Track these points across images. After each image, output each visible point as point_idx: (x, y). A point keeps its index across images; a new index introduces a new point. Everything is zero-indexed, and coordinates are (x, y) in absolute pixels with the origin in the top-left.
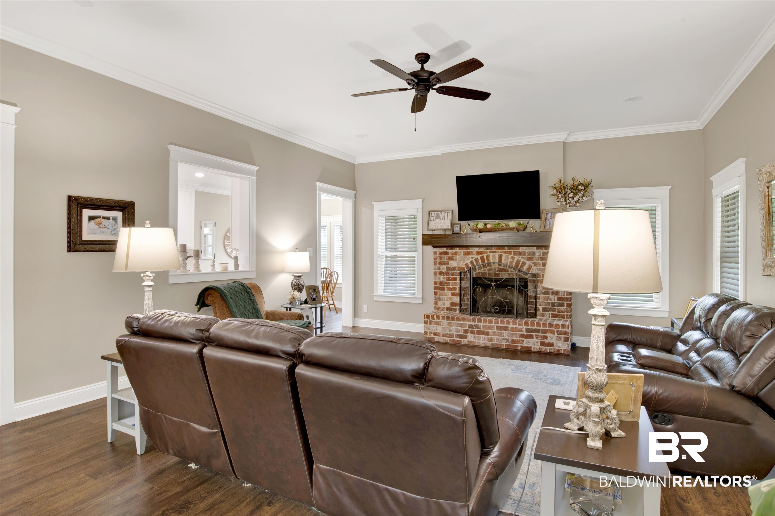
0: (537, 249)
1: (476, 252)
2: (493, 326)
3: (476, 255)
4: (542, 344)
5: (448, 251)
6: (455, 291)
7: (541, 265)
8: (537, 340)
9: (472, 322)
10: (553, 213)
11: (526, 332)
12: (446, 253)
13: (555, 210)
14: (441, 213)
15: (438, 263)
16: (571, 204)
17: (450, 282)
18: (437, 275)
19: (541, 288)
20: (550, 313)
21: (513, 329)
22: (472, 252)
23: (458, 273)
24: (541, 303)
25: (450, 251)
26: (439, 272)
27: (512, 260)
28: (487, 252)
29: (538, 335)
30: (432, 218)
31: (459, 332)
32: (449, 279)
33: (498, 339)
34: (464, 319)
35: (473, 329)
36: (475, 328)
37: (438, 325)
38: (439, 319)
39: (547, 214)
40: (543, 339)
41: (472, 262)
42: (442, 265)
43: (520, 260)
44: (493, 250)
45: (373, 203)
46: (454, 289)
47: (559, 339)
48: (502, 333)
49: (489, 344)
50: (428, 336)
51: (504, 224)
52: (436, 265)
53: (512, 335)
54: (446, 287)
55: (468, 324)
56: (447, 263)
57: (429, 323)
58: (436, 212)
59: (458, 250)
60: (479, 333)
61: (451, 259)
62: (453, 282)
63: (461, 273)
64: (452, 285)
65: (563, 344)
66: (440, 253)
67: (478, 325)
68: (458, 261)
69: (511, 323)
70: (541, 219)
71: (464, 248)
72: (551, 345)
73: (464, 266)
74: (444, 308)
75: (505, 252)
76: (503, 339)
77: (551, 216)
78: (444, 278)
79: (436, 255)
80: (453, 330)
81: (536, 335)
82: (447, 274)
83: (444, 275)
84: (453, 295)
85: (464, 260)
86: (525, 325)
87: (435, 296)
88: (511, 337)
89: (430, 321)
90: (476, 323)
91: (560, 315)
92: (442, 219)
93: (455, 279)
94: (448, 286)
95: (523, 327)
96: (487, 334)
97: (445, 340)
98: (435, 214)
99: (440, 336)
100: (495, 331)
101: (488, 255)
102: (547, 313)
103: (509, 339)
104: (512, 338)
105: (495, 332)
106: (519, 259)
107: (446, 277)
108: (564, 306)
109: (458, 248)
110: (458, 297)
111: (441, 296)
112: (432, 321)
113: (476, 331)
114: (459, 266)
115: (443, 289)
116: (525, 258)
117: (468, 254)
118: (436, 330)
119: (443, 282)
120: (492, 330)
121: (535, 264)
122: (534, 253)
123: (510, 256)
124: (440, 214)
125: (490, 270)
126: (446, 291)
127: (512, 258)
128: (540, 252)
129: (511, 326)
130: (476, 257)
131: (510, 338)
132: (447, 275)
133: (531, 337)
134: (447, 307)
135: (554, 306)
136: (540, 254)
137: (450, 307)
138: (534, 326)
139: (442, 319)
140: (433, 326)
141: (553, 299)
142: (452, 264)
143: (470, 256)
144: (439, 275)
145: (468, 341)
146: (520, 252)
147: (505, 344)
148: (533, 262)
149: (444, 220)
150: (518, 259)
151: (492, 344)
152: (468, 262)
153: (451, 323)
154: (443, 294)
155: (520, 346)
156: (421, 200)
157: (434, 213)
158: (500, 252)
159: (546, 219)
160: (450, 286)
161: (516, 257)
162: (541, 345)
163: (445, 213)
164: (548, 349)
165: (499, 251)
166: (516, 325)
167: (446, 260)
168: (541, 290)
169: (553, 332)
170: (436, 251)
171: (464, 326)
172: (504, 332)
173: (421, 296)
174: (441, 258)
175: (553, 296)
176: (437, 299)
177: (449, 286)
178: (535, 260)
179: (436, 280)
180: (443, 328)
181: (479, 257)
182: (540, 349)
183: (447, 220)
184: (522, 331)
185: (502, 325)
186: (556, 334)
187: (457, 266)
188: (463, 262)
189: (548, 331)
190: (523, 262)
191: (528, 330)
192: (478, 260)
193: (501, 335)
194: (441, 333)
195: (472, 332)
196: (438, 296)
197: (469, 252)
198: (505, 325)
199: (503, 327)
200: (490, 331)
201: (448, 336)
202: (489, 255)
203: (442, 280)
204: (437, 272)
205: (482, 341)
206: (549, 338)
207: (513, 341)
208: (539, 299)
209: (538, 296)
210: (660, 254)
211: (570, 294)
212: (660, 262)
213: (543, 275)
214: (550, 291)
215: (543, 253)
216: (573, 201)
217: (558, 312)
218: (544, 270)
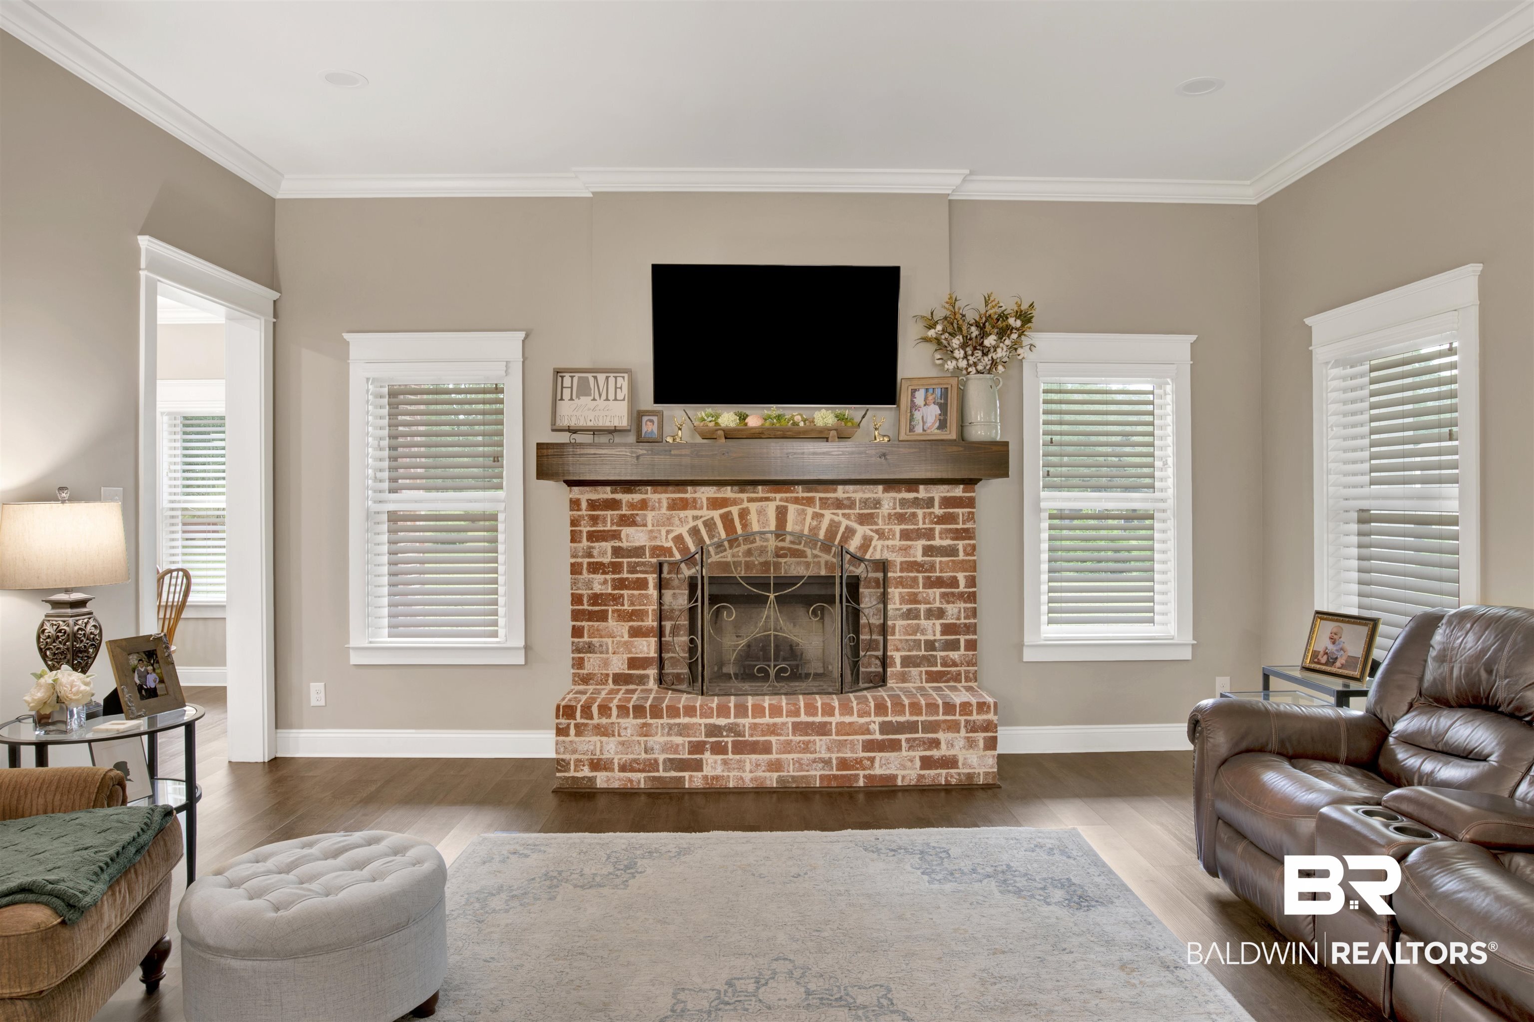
0: (885, 490)
1: (708, 499)
2: (784, 724)
3: (708, 509)
4: (927, 763)
5: (618, 496)
6: (643, 621)
7: (898, 535)
8: (912, 753)
9: (718, 716)
10: (931, 391)
11: (882, 732)
12: (613, 505)
13: (936, 381)
14: (595, 378)
15: (585, 535)
16: (980, 367)
17: (625, 592)
18: (581, 574)
19: (898, 602)
20: (923, 669)
21: (844, 729)
22: (695, 499)
23: (652, 565)
24: (897, 643)
25: (625, 498)
26: (589, 564)
27: (815, 523)
28: (743, 500)
29: (915, 739)
30: (567, 393)
31: (676, 752)
32: (621, 584)
33: (799, 761)
34: (690, 711)
35: (721, 739)
36: (727, 736)
37: (605, 734)
38: (610, 716)
39: (914, 391)
40: (929, 749)
41: (695, 532)
42: (597, 541)
43: (839, 523)
44: (760, 495)
45: (346, 336)
46: (638, 615)
47: (971, 744)
48: (809, 742)
49: (772, 780)
50: (572, 774)
51: (798, 418)
52: (580, 542)
53: (841, 745)
54: (613, 611)
55: (706, 725)
56: (616, 536)
57: (572, 731)
58: (577, 375)
59: (650, 495)
60: (741, 748)
61: (628, 521)
62: (636, 592)
63: (661, 565)
64: (632, 604)
65: (981, 758)
66: (593, 505)
67: (737, 725)
68: (650, 527)
69: (837, 711)
70: (899, 406)
71: (671, 488)
72: (950, 763)
73: (670, 544)
74: (608, 675)
75: (796, 501)
76: (814, 761)
77: (926, 399)
78: (605, 582)
79: (579, 510)
80: (657, 747)
81: (908, 740)
82: (616, 568)
83: (604, 573)
84: (636, 633)
85: (671, 524)
86: (876, 715)
87: (576, 640)
88: (838, 752)
89: (577, 726)
90: (732, 720)
91: (948, 672)
92: (600, 396)
93: (642, 584)
94: (619, 607)
95: (873, 718)
96: (766, 748)
97: (631, 781)
98: (575, 380)
99: (612, 770)
100: (791, 737)
101: (743, 509)
102: (914, 671)
103: (830, 758)
104: (840, 755)
105: (789, 743)
106: (836, 518)
107: (613, 580)
108: (958, 649)
109: (649, 488)
110: (653, 641)
111: (595, 640)
112: (586, 725)
113: (730, 745)
114: (653, 543)
115: (602, 617)
116: (852, 517)
117: (684, 505)
118: (598, 753)
119: (602, 594)
120: (780, 735)
121: (881, 535)
122: (877, 503)
123: (810, 511)
124: (592, 380)
125: (749, 553)
126: (612, 623)
127: (817, 516)
128: (895, 499)
129: (836, 718)
130: (707, 514)
131: (834, 756)
132: (614, 573)
133: (894, 746)
134: (617, 671)
135: (934, 649)
136: (895, 504)
137: (627, 672)
138: (902, 713)
139: (618, 716)
140: (587, 739)
141: (930, 631)
142: (631, 539)
143: (690, 513)
144: (589, 572)
145: (705, 778)
146: (837, 499)
147: (818, 773)
148: (874, 527)
149: (607, 399)
150: (832, 521)
151: (780, 780)
152: (684, 530)
153: (650, 725)
154: (603, 633)
155: (865, 776)
156: (522, 335)
157: (572, 377)
158: (781, 500)
159: (913, 406)
160: (626, 607)
161: (828, 515)
162: (922, 768)
163: (607, 378)
164: (941, 776)
165: (778, 496)
166: (852, 714)
167: (612, 524)
168: (898, 606)
169: (954, 727)
170: (578, 497)
171: (691, 732)
172: (817, 738)
173: (522, 643)
174: (594, 520)
175: (930, 622)
176: (581, 651)
177: (623, 605)
178: (880, 521)
179: (578, 589)
180: (623, 744)
181: (716, 514)
182: (921, 777)
183: (616, 399)
184: (868, 732)
185: (811, 719)
186: (963, 730)
187: (648, 544)
188: (668, 532)
189: (943, 726)
190: (847, 528)
191: (886, 728)
192: (715, 524)
193: (806, 748)
194: (616, 761)
195: (718, 749)
196: (586, 639)
197: (686, 499)
198: (819, 719)
199: (813, 723)
200: (773, 739)
201: (641, 767)
202: (747, 508)
203: (598, 588)
204: (581, 564)
205: (751, 772)
206: (943, 745)
207: (844, 764)
208: (893, 634)
209: (890, 623)
210: (1171, 502)
211: (974, 613)
212: (1171, 523)
213: (902, 563)
214: (923, 607)
215: (903, 503)
216: (987, 360)
217: (944, 664)
218: (906, 549)
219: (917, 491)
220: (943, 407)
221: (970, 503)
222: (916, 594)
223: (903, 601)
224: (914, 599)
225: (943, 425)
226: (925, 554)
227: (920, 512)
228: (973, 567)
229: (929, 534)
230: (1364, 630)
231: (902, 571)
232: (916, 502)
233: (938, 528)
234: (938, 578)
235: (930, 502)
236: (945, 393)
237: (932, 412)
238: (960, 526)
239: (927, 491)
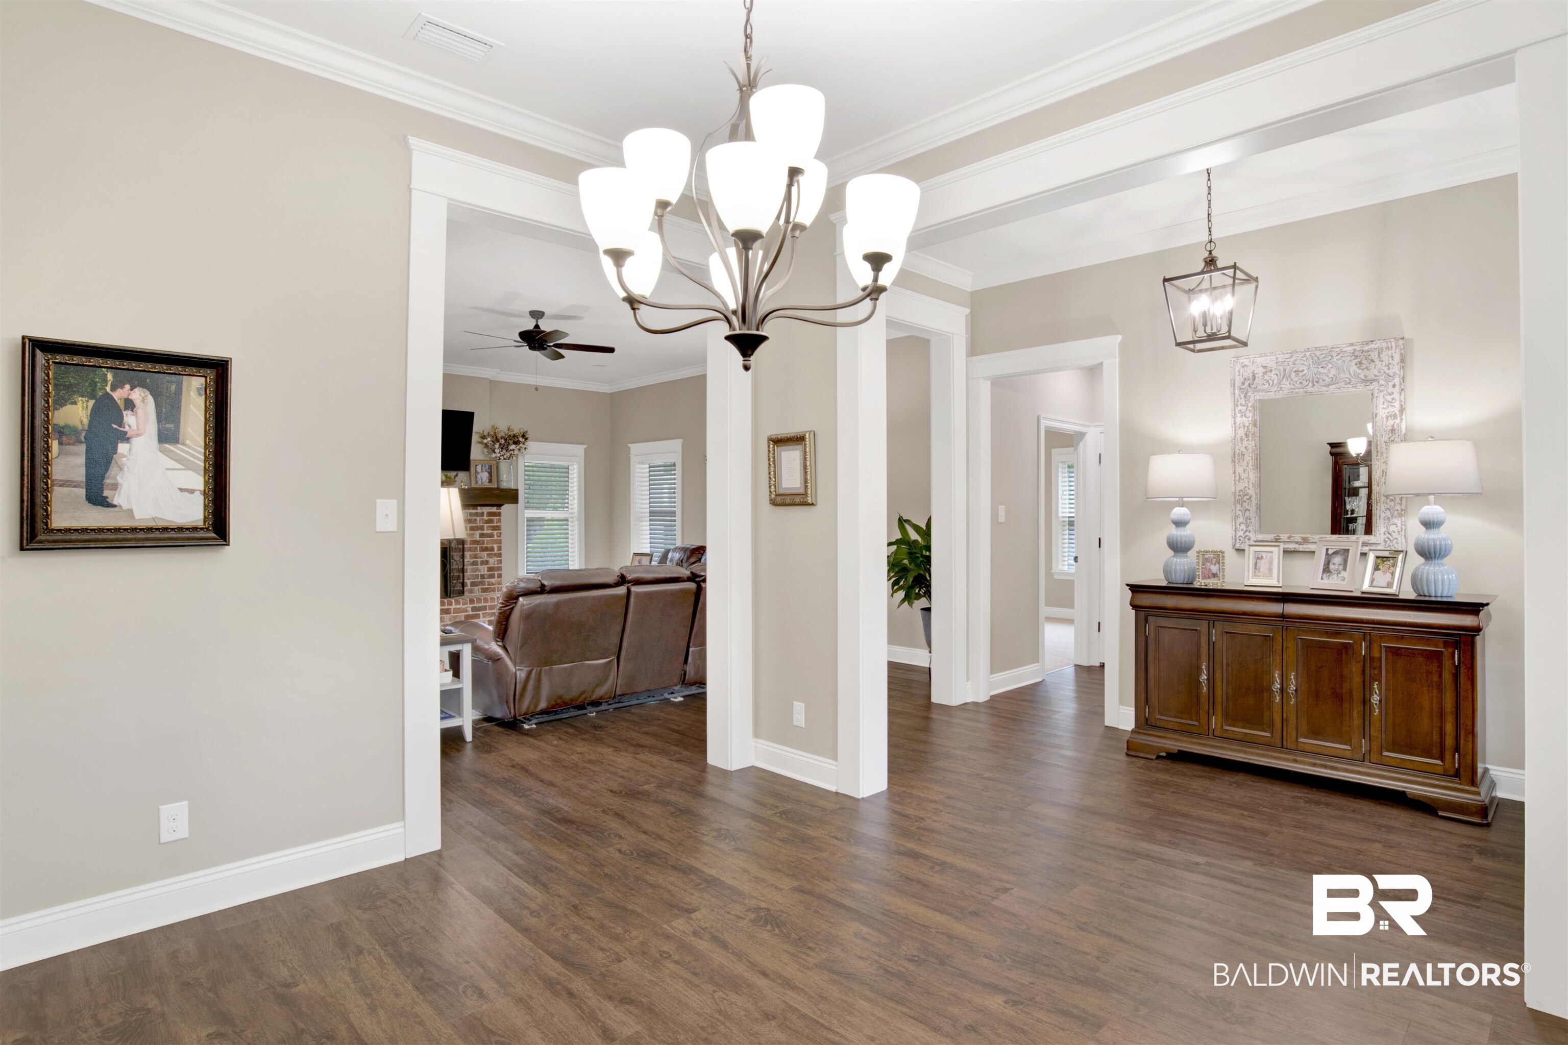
7: (469, 529)
8: (484, 619)
10: (485, 466)
11: (472, 611)
13: (486, 462)
16: (505, 457)
19: (468, 558)
20: (480, 587)
29: (485, 613)
39: (476, 466)
69: (453, 603)
77: (482, 469)
81: (483, 614)
86: (470, 604)
91: (490, 588)
95: (469, 605)
102: (476, 588)
108: (494, 578)
128: (467, 513)
129: (453, 606)
135: (484, 578)
136: (467, 515)
141: (482, 570)
159: (476, 472)
166: (460, 604)
168: (469, 560)
172: (445, 616)
175: (482, 567)
191: (474, 609)
208: (467, 572)
209: (465, 567)
210: (576, 514)
211: (500, 562)
212: (576, 523)
213: (470, 541)
214: (479, 560)
215: (471, 514)
216: (508, 454)
217: (488, 585)
218: (472, 535)
219: (477, 509)
220: (490, 473)
221: (499, 514)
222: (476, 554)
223: (471, 558)
224: (475, 557)
225: (490, 481)
226: (480, 537)
227: (478, 519)
228: (500, 542)
229: (482, 528)
230: (649, 558)
231: (470, 544)
232: (476, 514)
233: (486, 525)
234: (486, 547)
235: (482, 514)
236: (490, 467)
237: (485, 475)
238: (495, 524)
239: (481, 509)
